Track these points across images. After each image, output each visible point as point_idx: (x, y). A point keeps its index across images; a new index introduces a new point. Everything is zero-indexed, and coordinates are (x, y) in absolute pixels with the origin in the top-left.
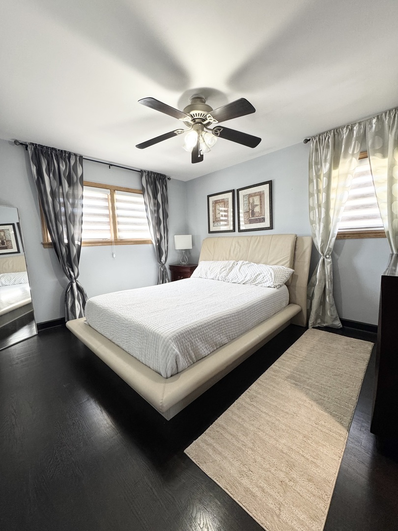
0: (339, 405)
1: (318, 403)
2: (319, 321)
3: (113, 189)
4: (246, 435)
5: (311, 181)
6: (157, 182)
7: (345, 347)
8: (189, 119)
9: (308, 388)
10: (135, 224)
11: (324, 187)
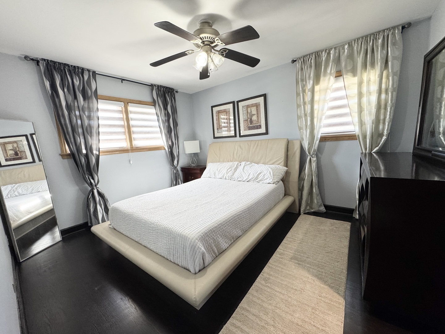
0: (334, 278)
1: (318, 278)
2: (308, 208)
3: (127, 102)
4: (267, 314)
5: (298, 94)
6: (167, 95)
7: (331, 228)
8: (199, 42)
9: (309, 266)
10: (149, 133)
11: (309, 100)
